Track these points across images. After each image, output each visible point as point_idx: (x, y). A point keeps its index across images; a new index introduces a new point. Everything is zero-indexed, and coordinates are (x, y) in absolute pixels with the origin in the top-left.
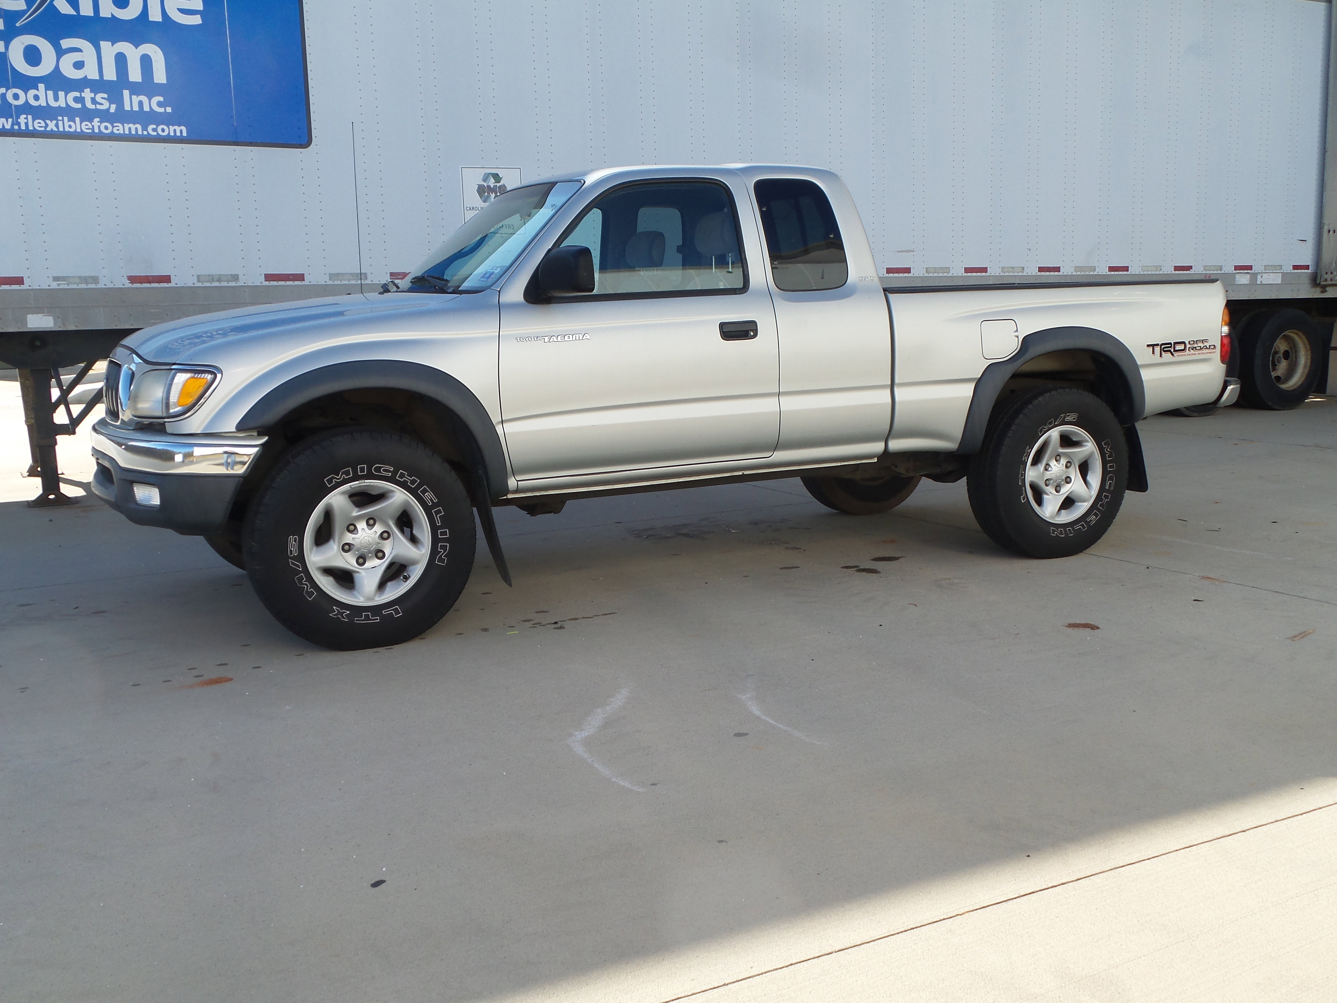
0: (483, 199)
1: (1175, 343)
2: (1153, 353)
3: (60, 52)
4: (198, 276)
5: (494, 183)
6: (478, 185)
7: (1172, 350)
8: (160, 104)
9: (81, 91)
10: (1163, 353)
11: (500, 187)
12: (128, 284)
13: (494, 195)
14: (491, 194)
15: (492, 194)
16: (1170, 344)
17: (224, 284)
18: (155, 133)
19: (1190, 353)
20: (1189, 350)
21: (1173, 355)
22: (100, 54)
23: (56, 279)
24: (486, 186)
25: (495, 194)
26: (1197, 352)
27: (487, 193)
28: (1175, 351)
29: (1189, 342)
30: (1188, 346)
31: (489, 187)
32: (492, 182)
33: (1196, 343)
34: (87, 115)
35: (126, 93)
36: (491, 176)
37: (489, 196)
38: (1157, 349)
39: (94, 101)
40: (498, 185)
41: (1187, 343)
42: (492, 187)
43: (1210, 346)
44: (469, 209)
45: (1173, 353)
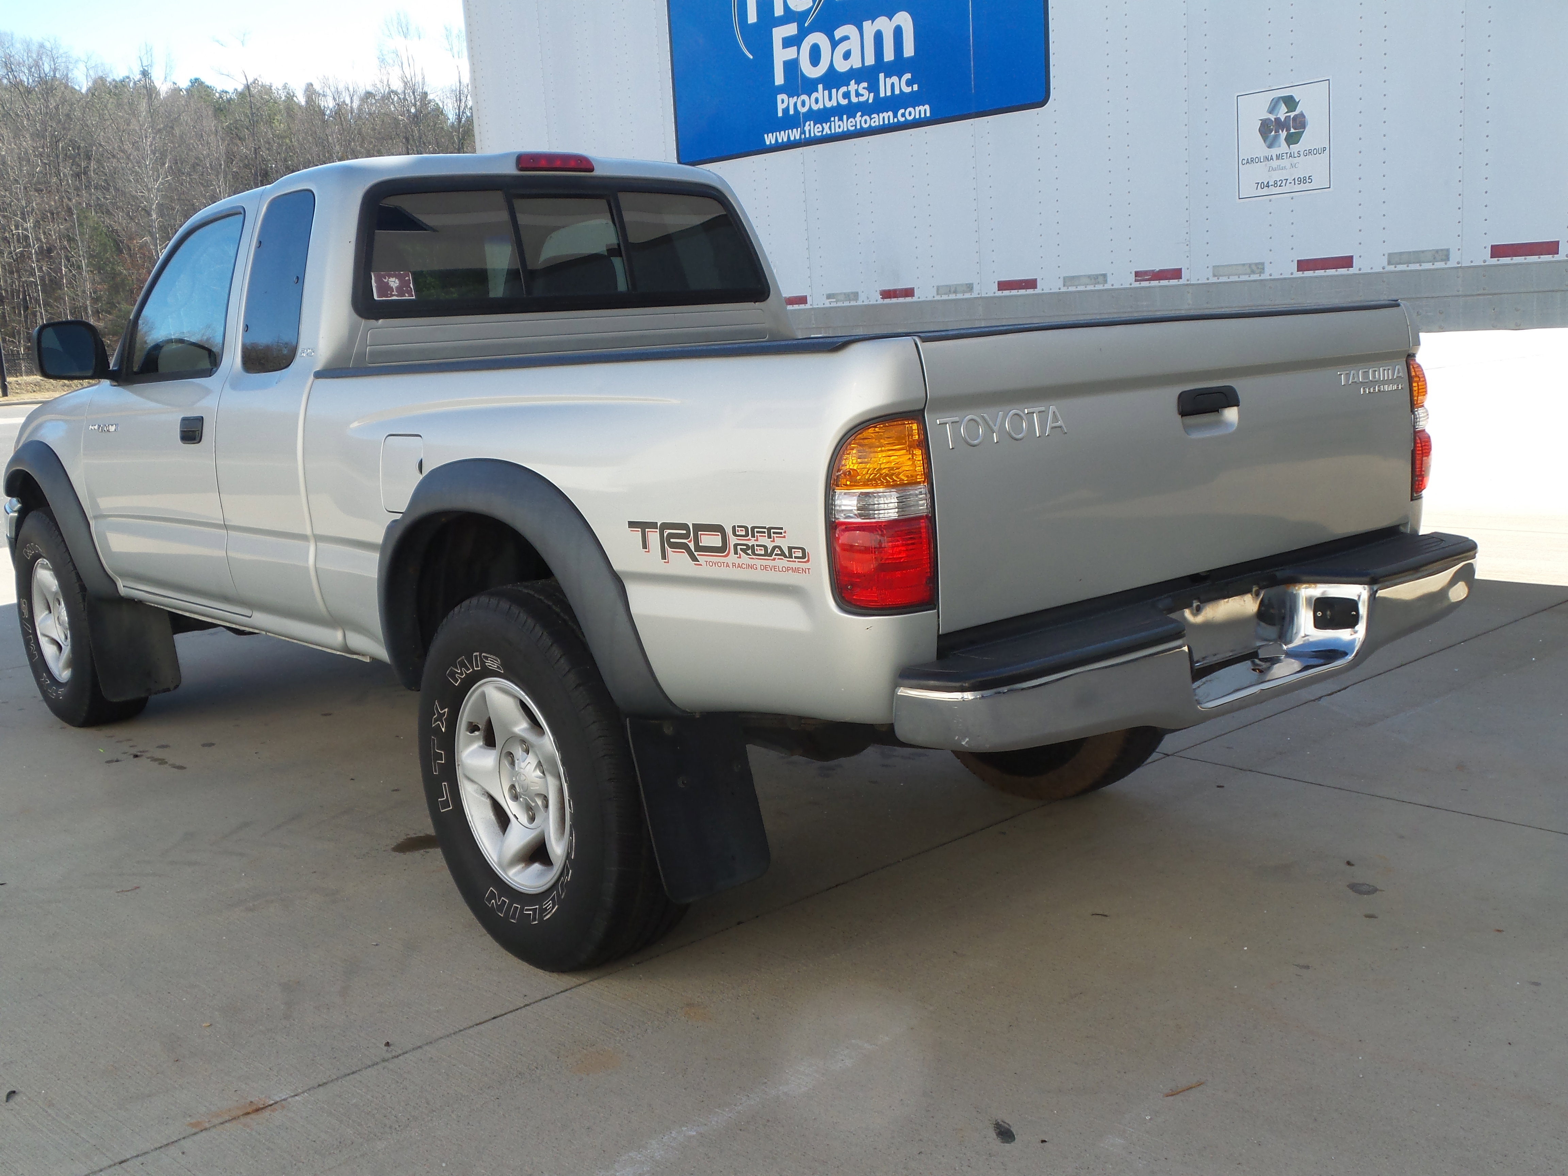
0: (1268, 143)
1: (698, 528)
2: (645, 546)
3: (834, 44)
4: (938, 288)
5: (1286, 113)
6: (1261, 120)
7: (692, 546)
8: (909, 83)
9: (848, 85)
10: (669, 550)
11: (1296, 116)
12: (880, 301)
13: (1285, 133)
14: (1280, 131)
15: (1283, 131)
16: (685, 526)
17: (960, 296)
18: (904, 119)
19: (740, 561)
20: (736, 553)
21: (694, 559)
22: (863, 35)
23: (829, 296)
24: (1273, 120)
25: (1286, 131)
26: (758, 562)
27: (1275, 132)
28: (699, 548)
29: (734, 527)
30: (733, 540)
31: (1277, 120)
32: (1282, 112)
33: (753, 536)
34: (850, 110)
35: (882, 76)
36: (1282, 102)
37: (1276, 137)
38: (654, 537)
39: (858, 94)
40: (1292, 114)
41: (729, 531)
42: (1283, 120)
43: (790, 549)
44: (1246, 161)
45: (696, 553)
